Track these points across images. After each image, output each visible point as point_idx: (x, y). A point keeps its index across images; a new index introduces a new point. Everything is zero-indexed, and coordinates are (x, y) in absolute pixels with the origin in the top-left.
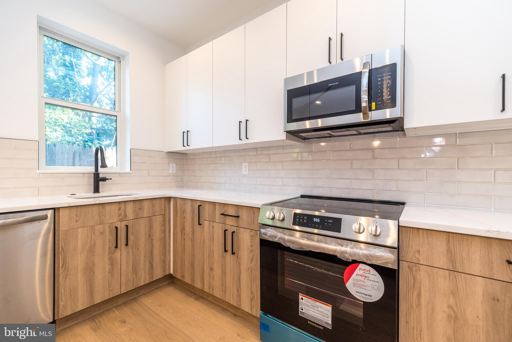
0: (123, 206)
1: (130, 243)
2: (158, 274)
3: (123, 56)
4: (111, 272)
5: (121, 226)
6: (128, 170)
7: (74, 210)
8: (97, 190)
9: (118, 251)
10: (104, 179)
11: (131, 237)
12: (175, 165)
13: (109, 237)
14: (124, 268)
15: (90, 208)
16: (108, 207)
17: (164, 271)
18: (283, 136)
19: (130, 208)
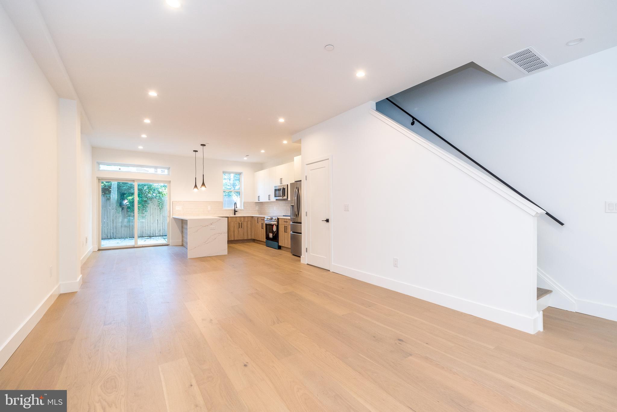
0: (241, 218)
1: (242, 227)
2: (250, 238)
3: (242, 173)
4: (238, 233)
5: (240, 223)
6: (243, 209)
7: (231, 218)
8: (235, 214)
9: (240, 229)
10: (237, 211)
11: (242, 226)
12: (258, 207)
13: (238, 225)
14: (241, 234)
15: (234, 218)
16: (237, 218)
17: (251, 237)
18: (275, 200)
19: (242, 219)
